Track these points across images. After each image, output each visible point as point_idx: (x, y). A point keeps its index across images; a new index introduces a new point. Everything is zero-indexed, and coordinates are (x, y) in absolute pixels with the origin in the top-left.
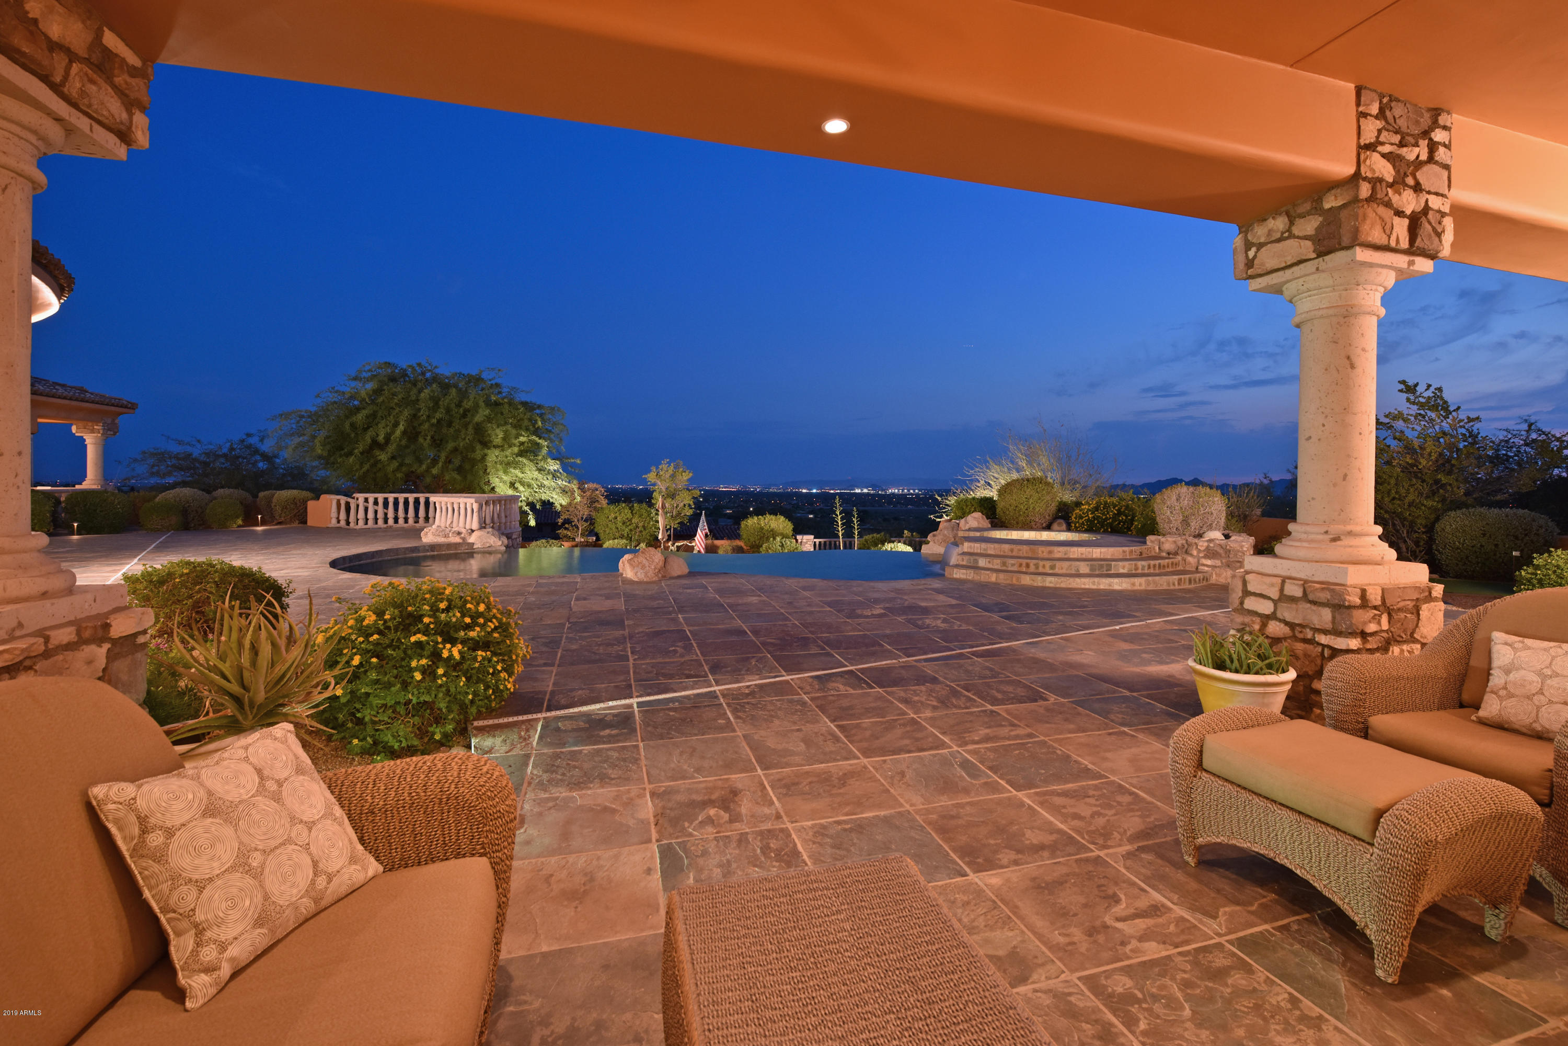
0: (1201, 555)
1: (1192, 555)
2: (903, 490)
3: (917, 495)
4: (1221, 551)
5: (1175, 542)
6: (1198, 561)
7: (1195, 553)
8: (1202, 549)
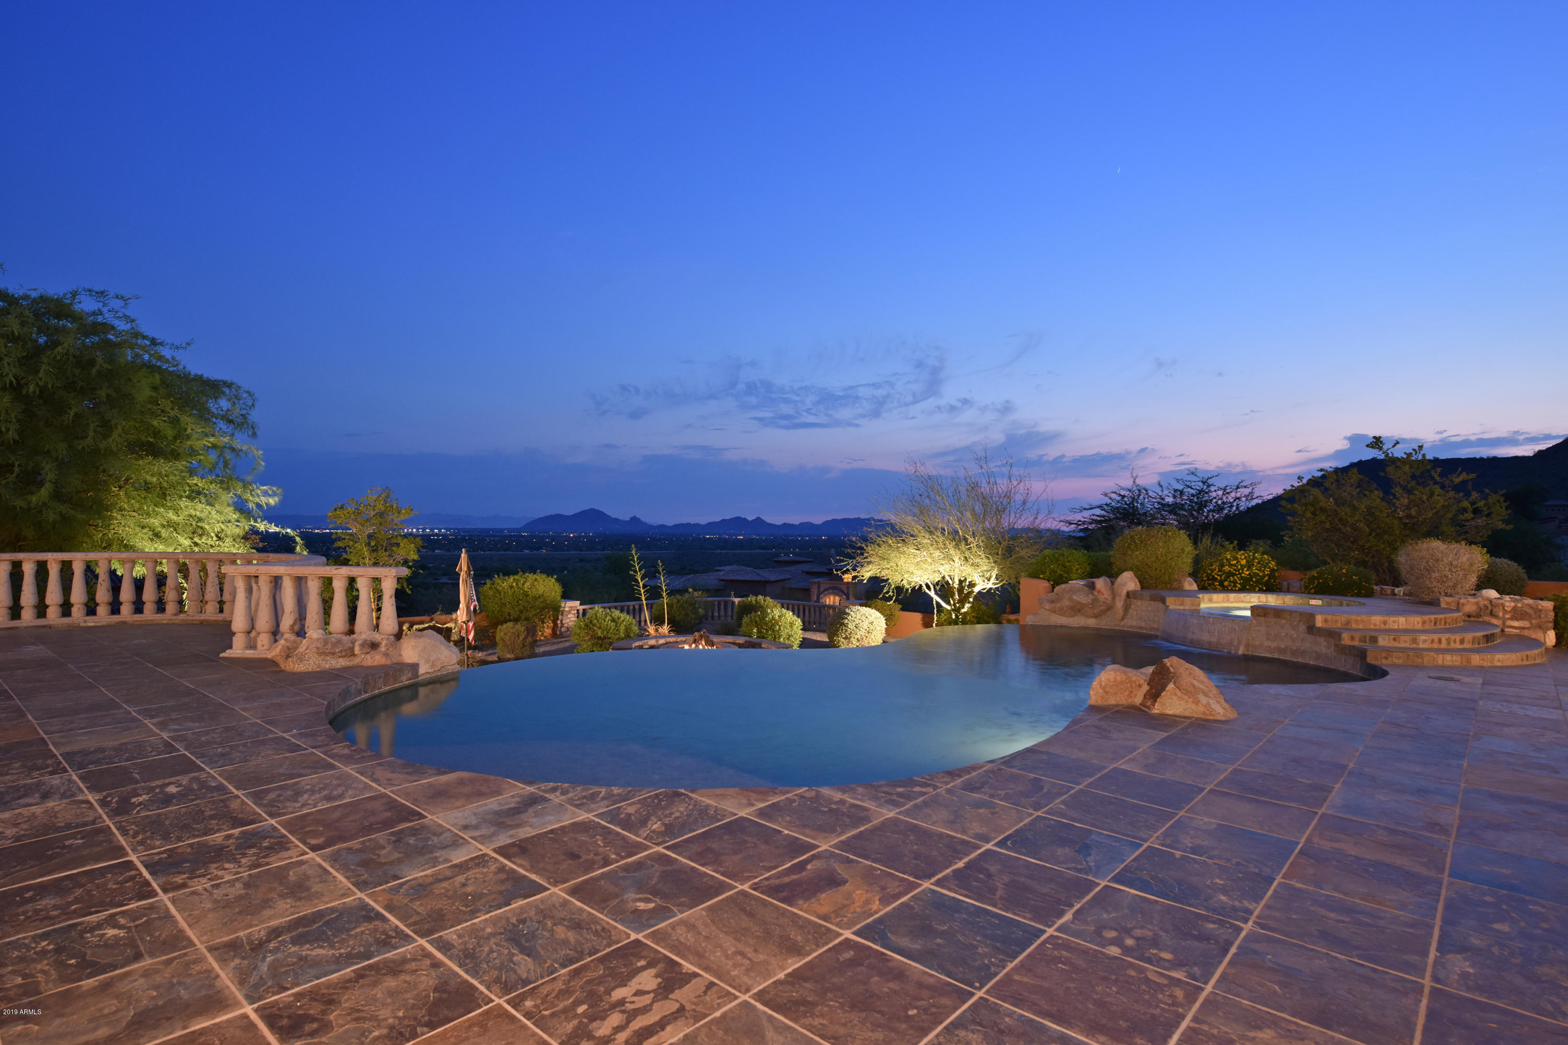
0: (1508, 616)
1: (1496, 617)
2: (424, 529)
3: (444, 536)
4: (1530, 611)
5: (1477, 603)
6: (1504, 623)
7: (1501, 614)
8: (1508, 609)
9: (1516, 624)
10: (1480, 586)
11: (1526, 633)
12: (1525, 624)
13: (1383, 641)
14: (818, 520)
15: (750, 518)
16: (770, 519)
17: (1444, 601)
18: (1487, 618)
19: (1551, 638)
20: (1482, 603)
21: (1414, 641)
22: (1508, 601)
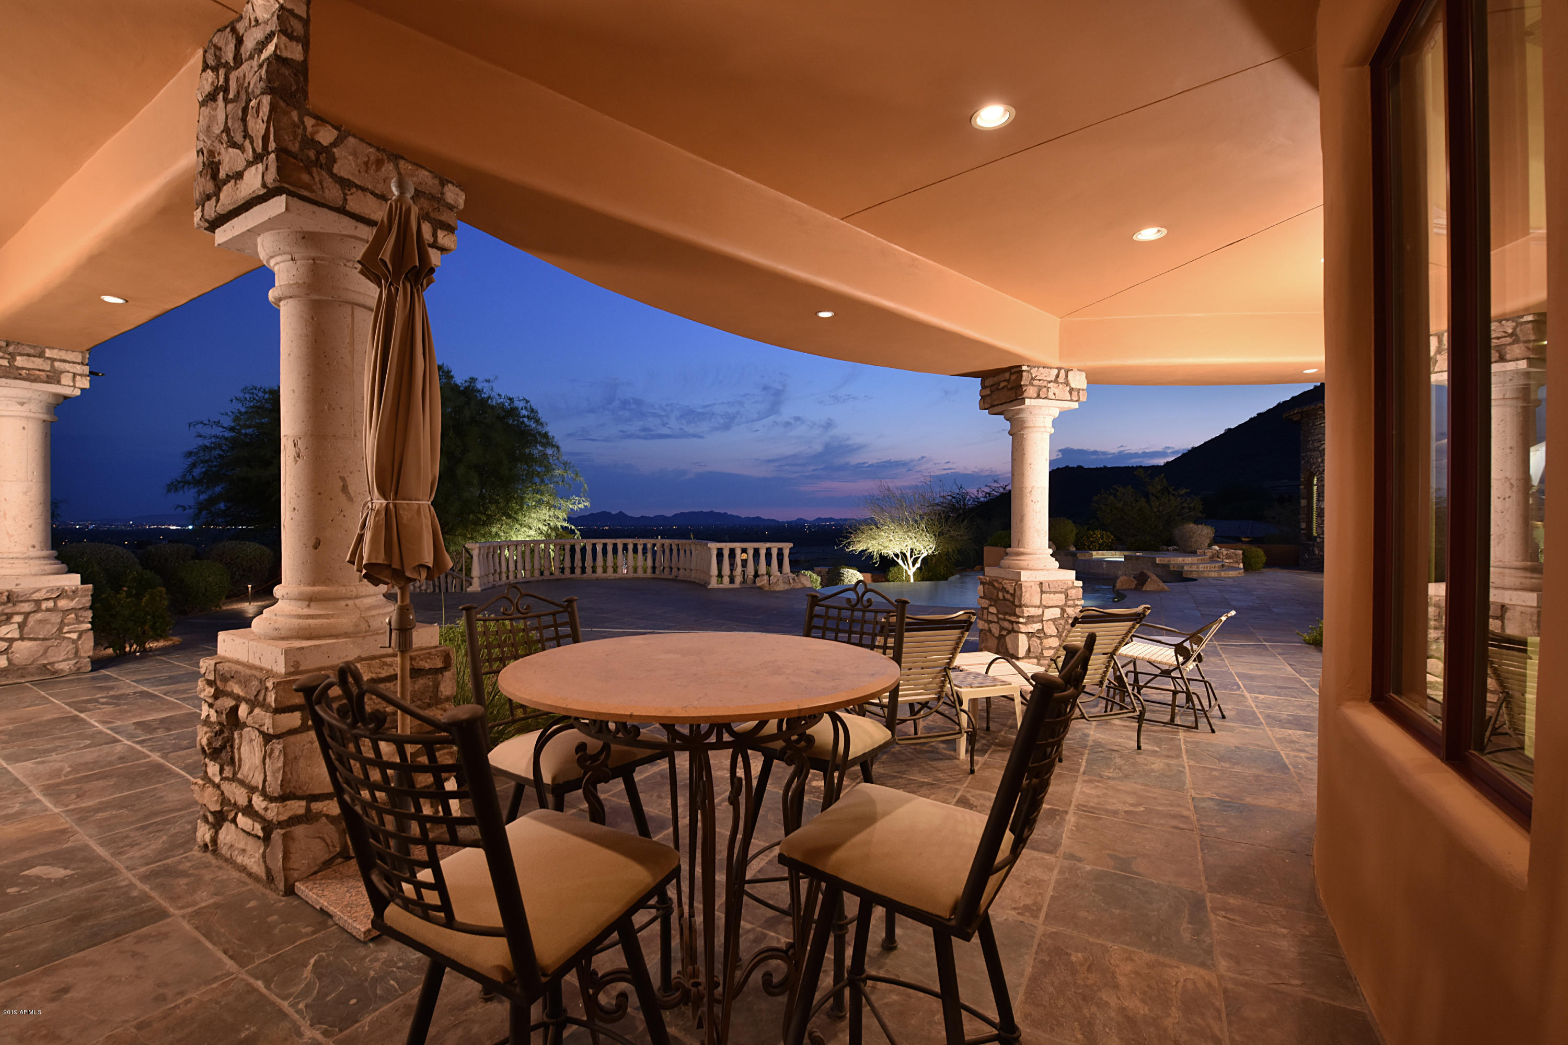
0: (1224, 557)
1: (1219, 557)
4: (1233, 555)
5: (1211, 552)
6: (1222, 560)
7: (1221, 557)
8: (1224, 554)
9: (1227, 561)
10: (1210, 546)
11: (1231, 565)
12: (1231, 561)
13: (1186, 568)
14: (669, 513)
15: (614, 513)
16: (630, 513)
17: (1198, 551)
18: (1216, 559)
19: (1241, 565)
20: (1214, 552)
21: (1198, 568)
22: (1224, 551)
